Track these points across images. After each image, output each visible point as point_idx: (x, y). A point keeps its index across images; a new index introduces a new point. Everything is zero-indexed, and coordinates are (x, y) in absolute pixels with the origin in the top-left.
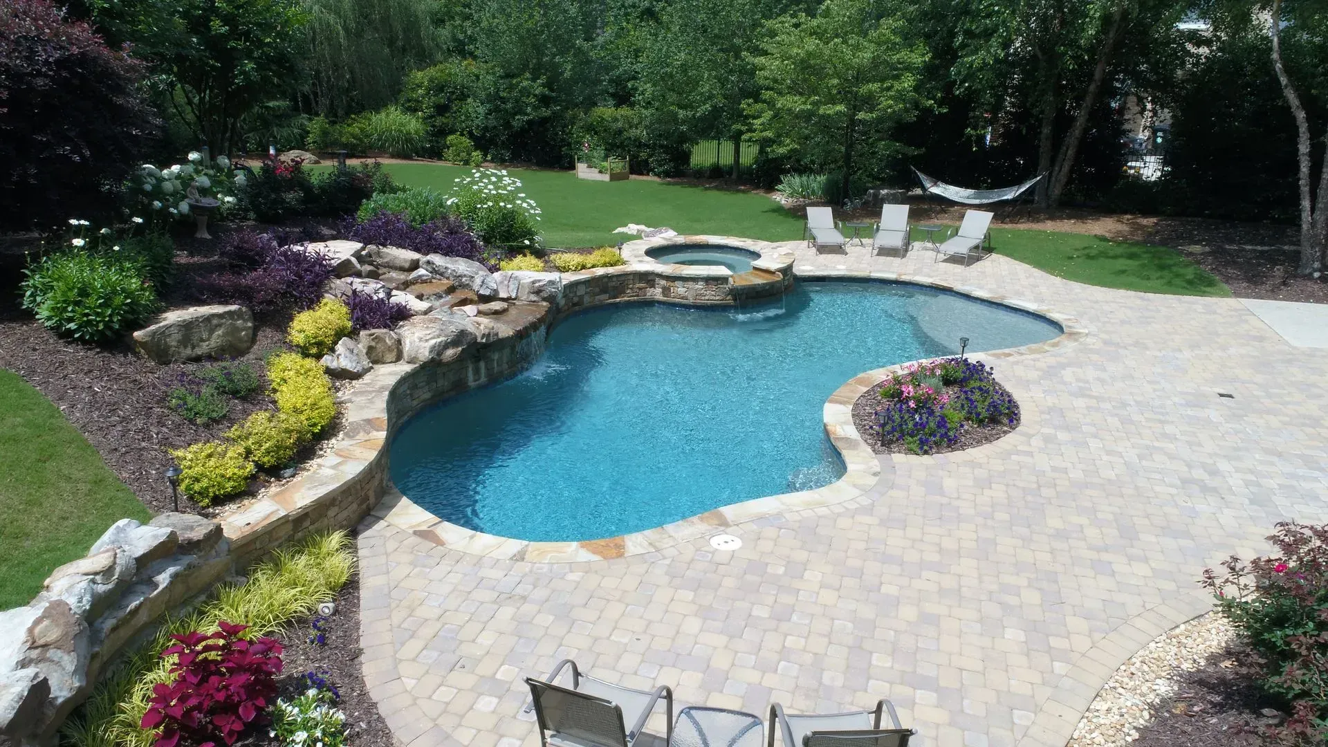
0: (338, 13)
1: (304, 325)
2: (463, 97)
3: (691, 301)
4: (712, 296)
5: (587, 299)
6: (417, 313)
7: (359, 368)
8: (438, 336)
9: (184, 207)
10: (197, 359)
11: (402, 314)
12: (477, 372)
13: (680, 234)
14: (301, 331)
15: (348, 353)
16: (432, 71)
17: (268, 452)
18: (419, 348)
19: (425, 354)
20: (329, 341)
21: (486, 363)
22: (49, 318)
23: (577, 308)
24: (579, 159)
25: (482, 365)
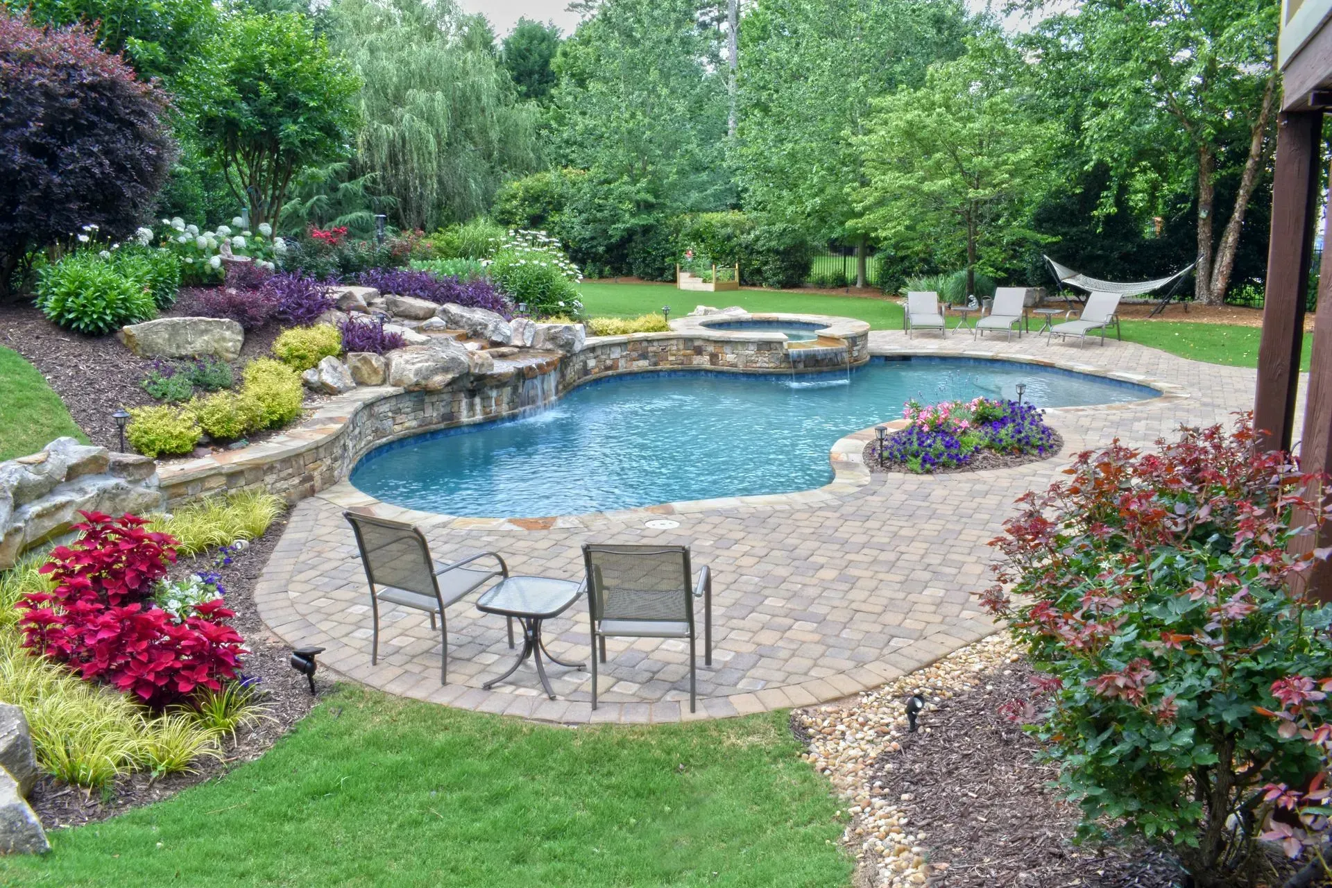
0: (430, 121)
1: (292, 337)
2: (559, 208)
3: (741, 368)
4: (764, 362)
5: (622, 363)
6: (412, 343)
7: (339, 385)
8: (427, 361)
9: (215, 261)
10: (181, 358)
11: (395, 343)
12: (471, 407)
13: (749, 311)
14: (285, 345)
15: (330, 370)
16: (529, 181)
17: (218, 422)
18: (404, 370)
19: (411, 377)
20: (312, 357)
21: (483, 399)
22: (53, 309)
23: (610, 373)
24: (681, 268)
25: (477, 400)
